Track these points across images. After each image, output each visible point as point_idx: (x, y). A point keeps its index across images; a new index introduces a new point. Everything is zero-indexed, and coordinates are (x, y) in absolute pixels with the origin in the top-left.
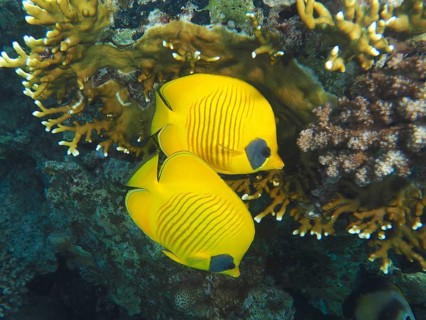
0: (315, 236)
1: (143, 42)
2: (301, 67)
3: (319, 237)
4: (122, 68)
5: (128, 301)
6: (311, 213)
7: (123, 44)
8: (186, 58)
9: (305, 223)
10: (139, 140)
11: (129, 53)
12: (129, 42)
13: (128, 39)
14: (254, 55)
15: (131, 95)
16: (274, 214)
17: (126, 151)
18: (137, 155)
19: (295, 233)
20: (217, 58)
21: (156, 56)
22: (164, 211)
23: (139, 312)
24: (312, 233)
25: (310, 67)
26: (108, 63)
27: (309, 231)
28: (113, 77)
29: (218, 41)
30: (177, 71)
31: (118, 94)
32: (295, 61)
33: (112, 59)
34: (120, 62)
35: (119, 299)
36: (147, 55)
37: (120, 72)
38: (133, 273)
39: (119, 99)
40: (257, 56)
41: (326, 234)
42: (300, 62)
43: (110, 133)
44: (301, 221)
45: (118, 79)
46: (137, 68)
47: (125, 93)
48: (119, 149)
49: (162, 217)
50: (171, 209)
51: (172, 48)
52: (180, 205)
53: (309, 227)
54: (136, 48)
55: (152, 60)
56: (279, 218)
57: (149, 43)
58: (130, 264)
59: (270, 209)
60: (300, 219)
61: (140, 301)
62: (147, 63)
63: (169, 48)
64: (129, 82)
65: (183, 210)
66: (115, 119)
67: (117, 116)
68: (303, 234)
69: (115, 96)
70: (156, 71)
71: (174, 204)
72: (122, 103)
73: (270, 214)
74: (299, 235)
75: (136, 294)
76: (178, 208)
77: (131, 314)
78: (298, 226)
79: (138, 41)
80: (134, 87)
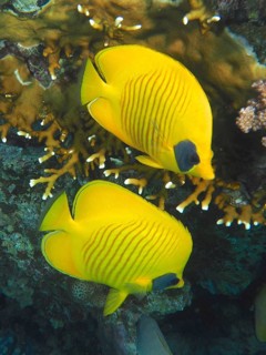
0: (243, 225)
1: (48, 9)
2: (232, 36)
3: (248, 226)
4: (22, 41)
5: (19, 292)
6: (238, 201)
7: (26, 11)
8: (104, 27)
9: (231, 212)
10: (42, 124)
11: (31, 22)
12: (33, 9)
13: (32, 4)
14: (185, 21)
15: (32, 73)
16: (198, 203)
17: (28, 136)
18: (40, 140)
19: (219, 222)
20: (138, 27)
21: (64, 27)
22: (88, 249)
23: (31, 303)
24: (240, 222)
25: (244, 36)
26: (7, 35)
27: (235, 221)
28: (11, 52)
29: (135, 9)
30: (85, 44)
31: (16, 72)
32: (227, 30)
33: (12, 30)
34: (22, 33)
35: (10, 291)
36: (53, 25)
37: (20, 45)
38: (26, 265)
39: (18, 77)
40: (189, 22)
41: (256, 223)
42: (233, 31)
43: (8, 117)
44: (225, 210)
45: (18, 54)
46: (41, 41)
47: (24, 70)
48: (20, 133)
49: (87, 256)
50: (95, 245)
51: (88, 14)
52: (104, 239)
53: (236, 215)
54: (41, 17)
55: (58, 31)
56: (205, 207)
57: (56, 11)
58: (23, 255)
59: (193, 198)
60: (225, 207)
61: (32, 292)
62: (52, 34)
63: (84, 14)
64: (30, 58)
65: (109, 244)
66: (14, 99)
67: (16, 97)
68: (228, 224)
69: (13, 74)
70: (62, 45)
71: (98, 240)
72: (21, 82)
73: (194, 202)
74: (224, 224)
75: (28, 285)
76: (103, 243)
77: (22, 306)
78: (222, 215)
79: (44, 7)
80: (34, 64)
